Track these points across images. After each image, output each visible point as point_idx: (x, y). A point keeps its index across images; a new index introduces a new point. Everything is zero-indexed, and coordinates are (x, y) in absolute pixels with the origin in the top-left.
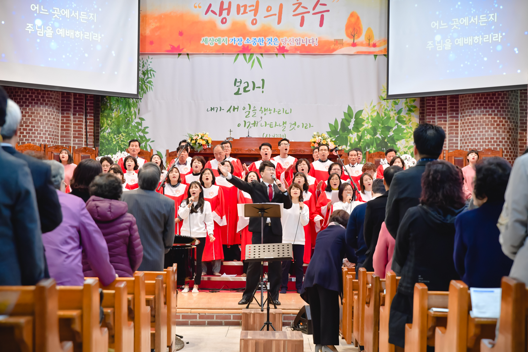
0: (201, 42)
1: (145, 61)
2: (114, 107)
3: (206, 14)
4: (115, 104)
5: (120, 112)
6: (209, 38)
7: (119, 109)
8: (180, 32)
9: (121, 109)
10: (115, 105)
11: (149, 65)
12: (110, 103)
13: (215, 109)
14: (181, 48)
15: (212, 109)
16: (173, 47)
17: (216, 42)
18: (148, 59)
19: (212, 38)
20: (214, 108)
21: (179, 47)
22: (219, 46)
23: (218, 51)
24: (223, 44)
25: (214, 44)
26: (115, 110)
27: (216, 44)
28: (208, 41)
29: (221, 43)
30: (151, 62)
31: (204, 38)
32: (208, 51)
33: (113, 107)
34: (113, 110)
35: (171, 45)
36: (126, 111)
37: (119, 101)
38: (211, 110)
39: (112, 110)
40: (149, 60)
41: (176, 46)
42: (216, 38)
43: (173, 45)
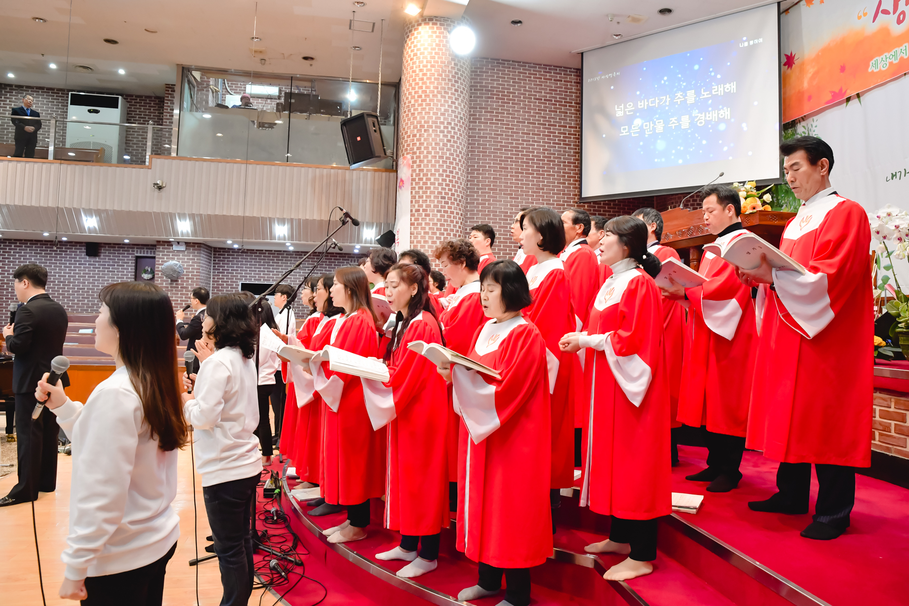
0: (870, 70)
1: (810, 127)
2: (783, 202)
3: (873, 22)
4: (785, 197)
5: (791, 208)
6: (879, 58)
7: (789, 203)
8: (841, 66)
9: (791, 203)
10: (785, 199)
11: (814, 131)
12: (777, 198)
13: (898, 175)
14: (843, 91)
15: (893, 176)
16: (834, 92)
17: (891, 61)
18: (812, 123)
19: (883, 56)
20: (896, 173)
21: (841, 90)
22: (896, 64)
23: (894, 74)
24: (902, 58)
25: (888, 65)
26: (785, 205)
27: (891, 63)
28: (880, 64)
29: (898, 58)
30: (816, 127)
31: (873, 61)
32: (879, 81)
33: (781, 201)
34: (782, 206)
35: (831, 92)
36: (796, 204)
37: (789, 193)
38: (892, 179)
39: (779, 206)
40: (814, 125)
41: (837, 91)
42: (891, 53)
43: (834, 90)
